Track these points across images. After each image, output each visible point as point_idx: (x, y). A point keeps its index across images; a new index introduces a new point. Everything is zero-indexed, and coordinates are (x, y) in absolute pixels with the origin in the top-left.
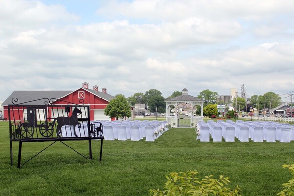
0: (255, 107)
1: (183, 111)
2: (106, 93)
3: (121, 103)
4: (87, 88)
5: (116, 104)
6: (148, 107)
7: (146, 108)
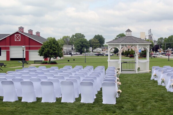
0: (161, 47)
1: (102, 50)
2: (39, 36)
3: (53, 45)
4: (22, 32)
5: (50, 46)
6: (74, 48)
7: (72, 49)
